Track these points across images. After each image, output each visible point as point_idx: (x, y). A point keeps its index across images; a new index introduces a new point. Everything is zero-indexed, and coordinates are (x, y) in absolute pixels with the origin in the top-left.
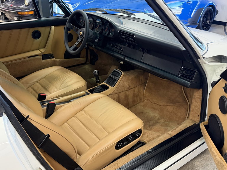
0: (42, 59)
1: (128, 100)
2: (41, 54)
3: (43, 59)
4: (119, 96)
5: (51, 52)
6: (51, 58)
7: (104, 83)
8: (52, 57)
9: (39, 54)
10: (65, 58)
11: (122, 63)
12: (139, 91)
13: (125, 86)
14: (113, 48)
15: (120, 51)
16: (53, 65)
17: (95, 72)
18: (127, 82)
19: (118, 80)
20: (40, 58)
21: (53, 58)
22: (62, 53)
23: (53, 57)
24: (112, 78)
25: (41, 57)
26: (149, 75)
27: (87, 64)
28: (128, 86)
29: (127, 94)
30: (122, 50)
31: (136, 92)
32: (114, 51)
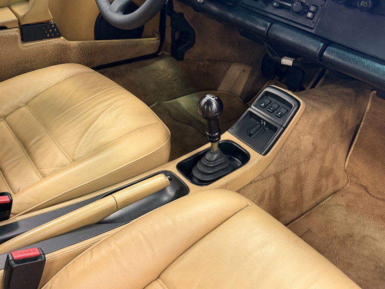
0: (19, 40)
1: (301, 190)
2: (14, 21)
3: (24, 39)
4: (278, 182)
5: (49, 17)
6: (51, 37)
7: (227, 136)
8: (55, 33)
9: (8, 23)
10: (98, 36)
11: (287, 61)
12: (335, 159)
13: (302, 147)
14: (269, 9)
15: (300, 20)
16: (59, 58)
17: (209, 103)
18: (310, 133)
19: (285, 128)
20: (15, 37)
21: (59, 36)
22: (86, 21)
23: (57, 34)
24: (259, 119)
25: (15, 32)
26: (369, 105)
27: (163, 57)
28: (310, 148)
29: (303, 172)
30: (310, 15)
31: (326, 162)
32: (274, 21)
